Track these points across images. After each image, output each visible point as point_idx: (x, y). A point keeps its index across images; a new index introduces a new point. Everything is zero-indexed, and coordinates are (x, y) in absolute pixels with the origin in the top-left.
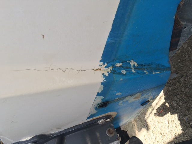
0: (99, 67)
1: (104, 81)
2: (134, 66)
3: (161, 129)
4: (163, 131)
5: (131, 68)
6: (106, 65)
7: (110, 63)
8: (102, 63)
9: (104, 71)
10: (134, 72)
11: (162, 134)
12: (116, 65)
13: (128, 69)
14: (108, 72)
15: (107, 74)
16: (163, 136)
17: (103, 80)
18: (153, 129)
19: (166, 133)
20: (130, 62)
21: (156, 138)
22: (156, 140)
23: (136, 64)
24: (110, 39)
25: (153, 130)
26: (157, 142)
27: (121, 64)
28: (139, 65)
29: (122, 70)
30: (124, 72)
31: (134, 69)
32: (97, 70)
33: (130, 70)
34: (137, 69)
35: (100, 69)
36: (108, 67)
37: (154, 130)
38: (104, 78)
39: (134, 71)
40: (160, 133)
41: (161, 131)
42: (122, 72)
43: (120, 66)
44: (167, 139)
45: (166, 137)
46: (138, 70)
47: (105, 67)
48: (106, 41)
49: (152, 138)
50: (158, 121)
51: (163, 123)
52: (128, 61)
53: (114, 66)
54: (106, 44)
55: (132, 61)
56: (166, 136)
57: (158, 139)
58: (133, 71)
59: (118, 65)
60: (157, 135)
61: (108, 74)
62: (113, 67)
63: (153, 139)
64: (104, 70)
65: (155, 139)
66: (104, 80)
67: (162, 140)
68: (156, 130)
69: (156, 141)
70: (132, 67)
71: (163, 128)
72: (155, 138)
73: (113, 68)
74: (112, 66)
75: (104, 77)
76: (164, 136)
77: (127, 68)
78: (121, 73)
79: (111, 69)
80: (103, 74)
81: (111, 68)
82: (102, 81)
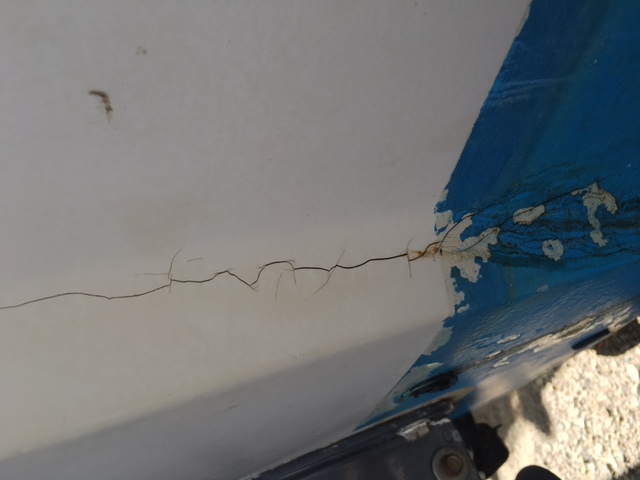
0: (434, 238)
1: (459, 311)
2: (601, 211)
3: (610, 395)
4: (617, 403)
5: (588, 226)
6: (467, 222)
7: (485, 212)
8: (449, 213)
9: (456, 257)
10: (602, 243)
11: (615, 412)
12: (516, 219)
13: (573, 234)
14: (478, 260)
15: (471, 272)
16: (618, 419)
17: (457, 307)
18: (579, 393)
19: (631, 412)
20: (584, 193)
21: (589, 424)
22: (588, 432)
23: (611, 205)
24: (508, 84)
25: (576, 395)
26: (594, 438)
27: (540, 210)
28: (623, 204)
29: (545, 242)
30: (555, 250)
31: (602, 227)
32: (422, 254)
33: (582, 234)
34: (614, 225)
35: (436, 250)
36: (477, 235)
37: (580, 398)
38: (461, 296)
39: (603, 238)
40: (603, 409)
41: (609, 402)
42: (547, 252)
43: (534, 222)
44: (633, 431)
45: (628, 425)
46: (618, 231)
47: (464, 236)
48: (486, 96)
49: (572, 424)
50: (597, 367)
51: (618, 374)
52: (574, 193)
53: (504, 224)
54: (481, 116)
55: (594, 187)
56: (631, 420)
57: (596, 430)
58: (597, 237)
59: (526, 216)
60: (594, 416)
61: (481, 272)
62: (502, 232)
63: (576, 429)
64: (460, 251)
65: (586, 427)
66: (463, 304)
67: (613, 435)
68: (591, 398)
69: (591, 436)
70: (593, 220)
71: (618, 393)
72: (583, 426)
73: (502, 237)
74: (499, 226)
75: (457, 290)
76: (621, 419)
77: (569, 225)
78: (544, 255)
79: (494, 242)
80: (455, 272)
81: (491, 237)
82: (449, 312)
